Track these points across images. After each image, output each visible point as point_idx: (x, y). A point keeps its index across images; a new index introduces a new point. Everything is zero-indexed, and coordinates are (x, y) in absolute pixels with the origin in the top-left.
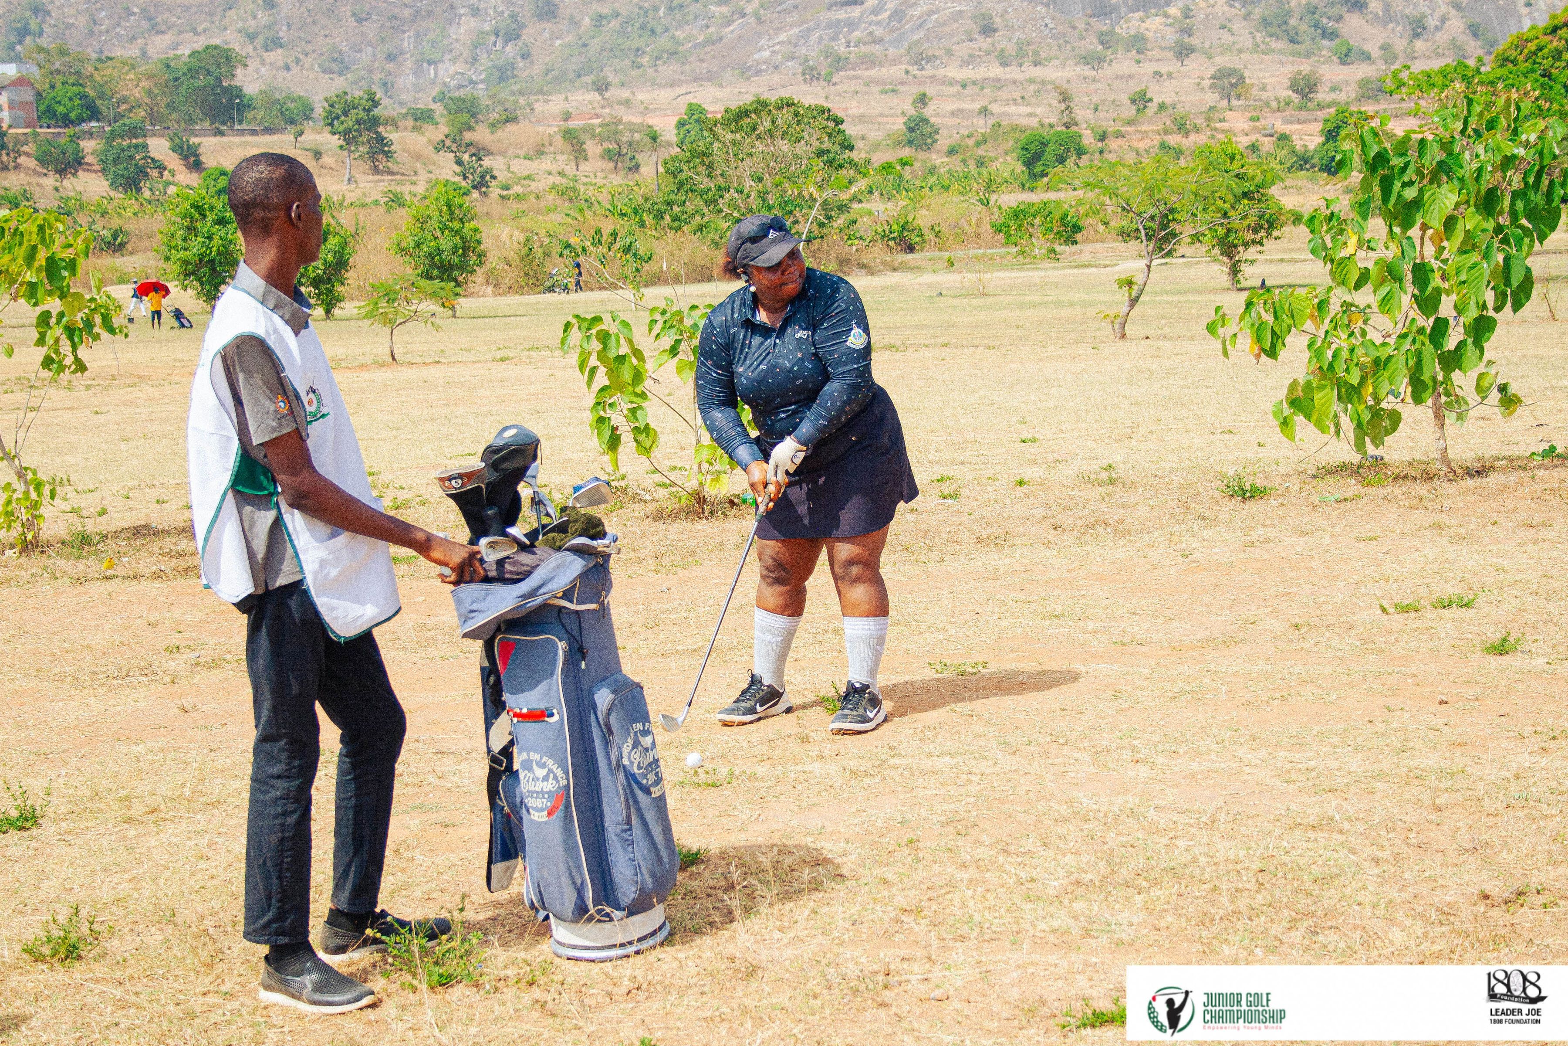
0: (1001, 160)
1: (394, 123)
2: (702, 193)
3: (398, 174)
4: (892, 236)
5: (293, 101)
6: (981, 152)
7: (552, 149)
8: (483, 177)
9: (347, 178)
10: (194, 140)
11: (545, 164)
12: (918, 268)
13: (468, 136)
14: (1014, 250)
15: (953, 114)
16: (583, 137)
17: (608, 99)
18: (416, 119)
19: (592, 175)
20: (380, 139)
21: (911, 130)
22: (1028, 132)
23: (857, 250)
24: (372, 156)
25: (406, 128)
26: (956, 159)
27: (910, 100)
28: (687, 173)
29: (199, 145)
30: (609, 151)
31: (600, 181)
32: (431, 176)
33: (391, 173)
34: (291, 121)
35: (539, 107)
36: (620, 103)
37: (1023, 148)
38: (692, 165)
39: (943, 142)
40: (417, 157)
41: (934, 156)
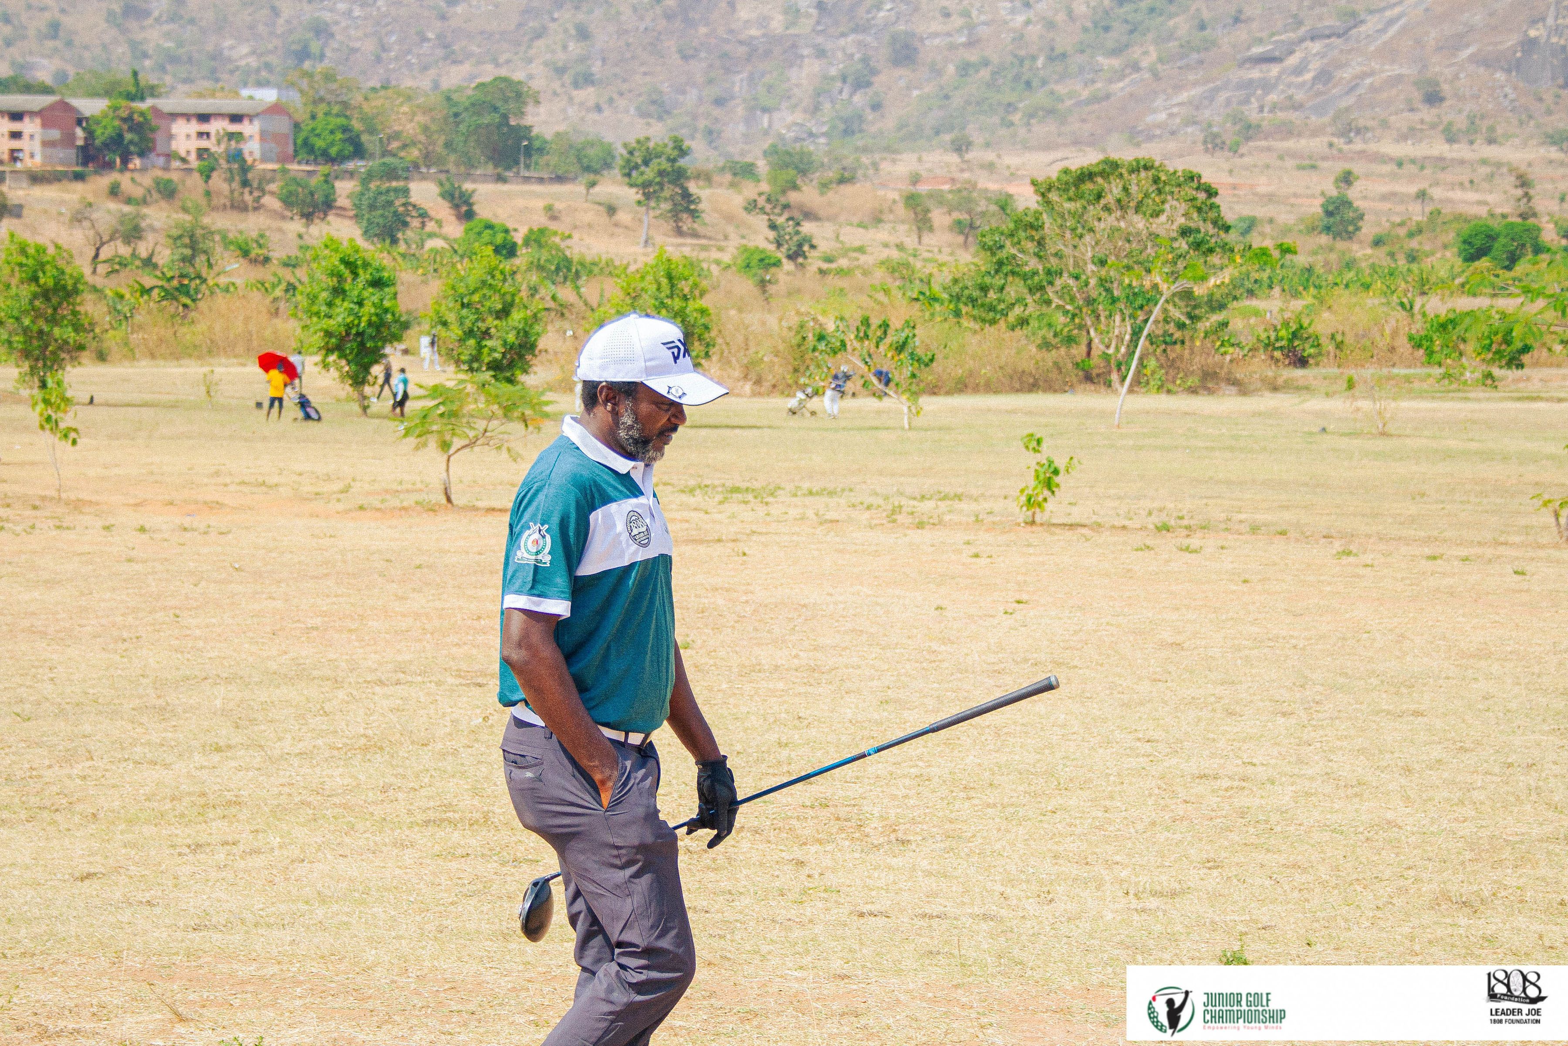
0: (1438, 255)
1: (706, 177)
2: (1025, 277)
3: (705, 237)
4: (1278, 345)
5: (592, 145)
6: (1414, 244)
7: (891, 217)
8: (800, 246)
9: (644, 238)
10: (468, 186)
11: (882, 234)
12: (1307, 388)
13: (793, 197)
14: (1437, 371)
15: (1384, 197)
16: (930, 204)
17: (967, 162)
18: (735, 174)
19: (936, 250)
20: (686, 195)
21: (1329, 214)
22: (1473, 223)
23: (1231, 361)
24: (675, 214)
25: (721, 185)
26: (1382, 252)
27: (1332, 179)
28: (1010, 249)
29: (474, 191)
30: (959, 222)
31: (943, 258)
32: (744, 242)
33: (695, 235)
34: (588, 169)
35: (885, 166)
36: (982, 167)
37: (1465, 242)
38: (1016, 240)
39: (1368, 230)
40: (730, 218)
41: (1355, 247)
